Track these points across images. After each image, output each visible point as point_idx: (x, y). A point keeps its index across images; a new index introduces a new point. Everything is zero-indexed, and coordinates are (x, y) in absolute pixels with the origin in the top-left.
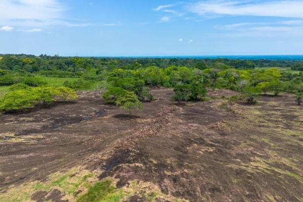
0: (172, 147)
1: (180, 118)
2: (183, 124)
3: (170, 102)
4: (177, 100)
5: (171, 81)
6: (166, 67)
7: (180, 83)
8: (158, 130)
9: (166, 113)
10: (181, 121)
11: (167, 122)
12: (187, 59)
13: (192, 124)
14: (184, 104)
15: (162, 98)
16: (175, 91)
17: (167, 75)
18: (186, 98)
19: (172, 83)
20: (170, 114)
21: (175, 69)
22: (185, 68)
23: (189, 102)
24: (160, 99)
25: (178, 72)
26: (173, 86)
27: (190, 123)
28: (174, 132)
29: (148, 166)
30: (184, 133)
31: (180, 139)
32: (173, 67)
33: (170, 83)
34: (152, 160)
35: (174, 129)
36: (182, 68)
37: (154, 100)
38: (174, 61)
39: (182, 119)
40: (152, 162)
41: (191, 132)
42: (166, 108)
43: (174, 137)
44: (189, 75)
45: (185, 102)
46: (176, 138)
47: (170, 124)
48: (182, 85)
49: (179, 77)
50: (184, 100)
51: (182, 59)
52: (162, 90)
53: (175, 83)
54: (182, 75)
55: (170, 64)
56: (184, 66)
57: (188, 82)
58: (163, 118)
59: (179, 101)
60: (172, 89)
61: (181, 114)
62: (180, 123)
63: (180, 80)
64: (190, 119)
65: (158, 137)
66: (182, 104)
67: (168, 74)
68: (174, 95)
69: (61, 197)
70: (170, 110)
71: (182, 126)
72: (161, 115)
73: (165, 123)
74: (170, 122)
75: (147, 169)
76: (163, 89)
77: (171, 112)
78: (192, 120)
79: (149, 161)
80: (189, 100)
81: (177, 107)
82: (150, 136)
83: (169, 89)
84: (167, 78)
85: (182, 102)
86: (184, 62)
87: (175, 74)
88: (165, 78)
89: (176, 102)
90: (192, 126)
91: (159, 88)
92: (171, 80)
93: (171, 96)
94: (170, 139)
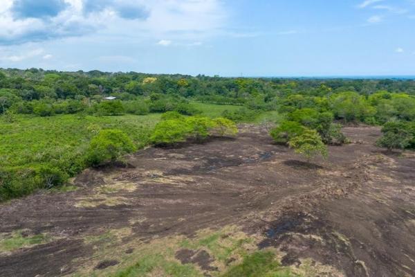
0: (371, 218)
1: (388, 176)
2: (394, 185)
3: (375, 149)
4: (385, 146)
5: (377, 116)
6: (372, 93)
7: (393, 120)
8: (350, 189)
9: (365, 166)
10: (390, 180)
11: (367, 179)
12: (410, 80)
13: (410, 187)
14: (398, 154)
15: (360, 141)
16: (384, 131)
17: (372, 105)
18: (403, 143)
19: (379, 119)
20: (372, 167)
21: (388, 97)
22: (404, 95)
23: (407, 151)
24: (357, 143)
25: (392, 102)
26: (382, 123)
27: (406, 184)
28: (377, 197)
29: (330, 242)
30: (395, 200)
31: (387, 209)
32: (383, 92)
33: (376, 118)
34: (337, 233)
35: (378, 191)
36: (398, 95)
37: (347, 143)
38: (386, 84)
39: (392, 177)
40: (336, 237)
41: (407, 199)
42: (367, 157)
43: (377, 204)
44: (410, 107)
45: (400, 151)
46: (379, 206)
47: (370, 182)
48: (398, 122)
49: (392, 110)
50: (398, 147)
51: (401, 81)
52: (362, 129)
53: (385, 119)
54: (398, 106)
55: (378, 87)
56: (403, 91)
57: (408, 119)
58: (361, 173)
59: (389, 148)
60: (379, 128)
61: (391, 169)
62: (388, 184)
63: (393, 115)
64: (406, 178)
65: (349, 200)
66: (393, 153)
67: (375, 103)
68: (382, 138)
69: (209, 262)
70: (374, 161)
71: (391, 188)
72: (357, 167)
73: (362, 180)
74: (370, 179)
75: (329, 247)
76: (364, 127)
77: (374, 165)
78: (411, 181)
79: (333, 235)
80: (408, 148)
81: (385, 158)
82: (336, 197)
83: (373, 128)
84: (372, 110)
85: (395, 150)
86: (403, 86)
87: (386, 105)
88: (368, 111)
89: (385, 149)
90: (410, 190)
91: (356, 125)
92: (378, 113)
93: (377, 139)
94: (370, 206)
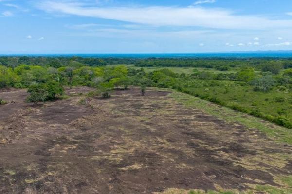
0: (31, 152)
1: (38, 121)
2: (43, 126)
3: (26, 104)
4: (32, 101)
5: (23, 82)
6: (16, 66)
7: (34, 83)
8: (12, 137)
9: (21, 117)
10: (40, 123)
11: (23, 126)
12: (40, 57)
14: (42, 105)
15: (14, 101)
16: (29, 91)
17: (18, 75)
18: (43, 97)
19: (25, 84)
20: (26, 117)
21: (28, 69)
22: (38, 67)
23: (46, 102)
24: (12, 102)
25: (31, 71)
26: (27, 87)
27: (49, 123)
28: (33, 136)
29: (4, 179)
30: (45, 135)
31: (41, 143)
32: (24, 65)
33: (23, 83)
34: (8, 171)
35: (33, 133)
36: (35, 67)
37: (4, 104)
38: (24, 59)
39: (40, 121)
40: (8, 174)
41: (52, 133)
42: (21, 111)
43: (34, 142)
44: (43, 74)
45: (42, 103)
46: (35, 142)
47: (27, 128)
48: (37, 84)
49: (32, 77)
50: (41, 101)
51: (34, 57)
52: (14, 92)
53: (29, 83)
54: (35, 74)
55: (20, 62)
56: (37, 64)
57: (43, 82)
58: (18, 123)
59: (35, 102)
60: (26, 90)
61: (39, 116)
62: (39, 126)
63: (34, 80)
64: (49, 120)
65: (13, 144)
66: (38, 105)
67: (19, 73)
68: (29, 96)
70: (27, 113)
71: (41, 128)
72: (15, 120)
73: (20, 128)
74: (26, 126)
75: (4, 183)
76: (15, 90)
77: (27, 115)
78: (52, 121)
79: (5, 174)
80: (46, 100)
81: (34, 109)
82: (3, 145)
83: (22, 90)
85: (39, 103)
86: (36, 61)
87: (28, 74)
88: (16, 79)
89: (32, 104)
90: (53, 126)
91: (9, 90)
92: (23, 80)
93: (25, 97)
94: (29, 144)
